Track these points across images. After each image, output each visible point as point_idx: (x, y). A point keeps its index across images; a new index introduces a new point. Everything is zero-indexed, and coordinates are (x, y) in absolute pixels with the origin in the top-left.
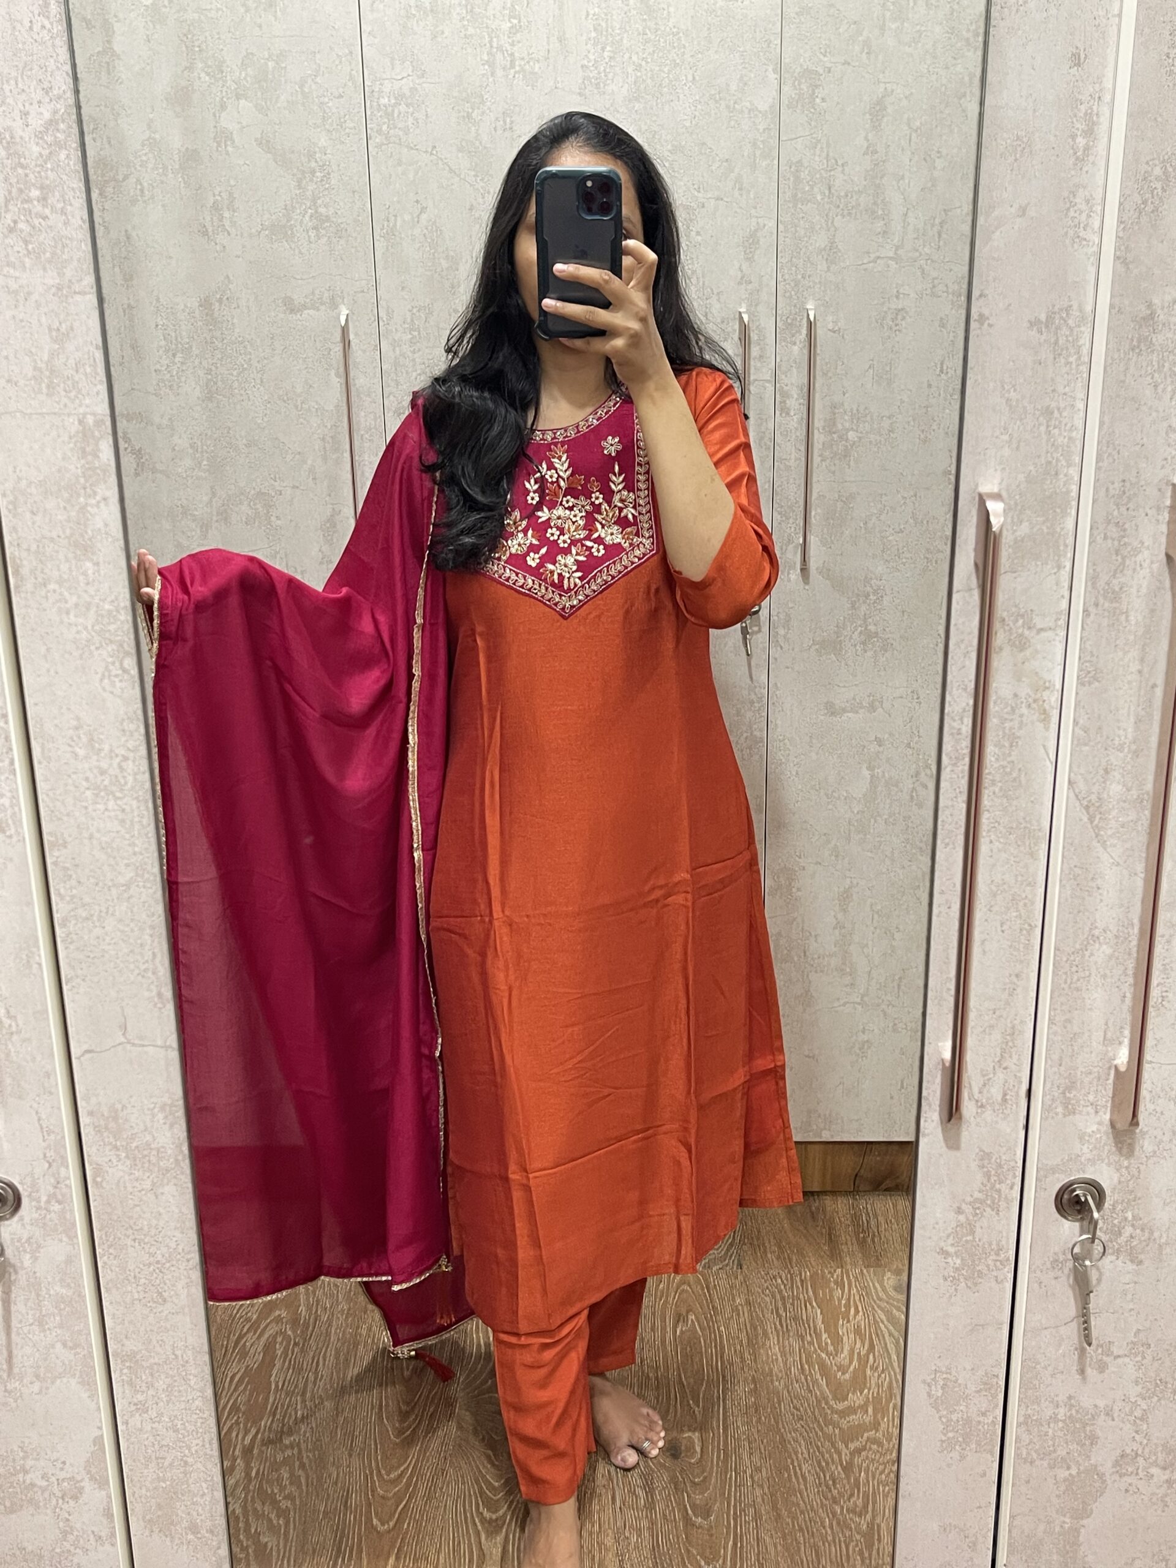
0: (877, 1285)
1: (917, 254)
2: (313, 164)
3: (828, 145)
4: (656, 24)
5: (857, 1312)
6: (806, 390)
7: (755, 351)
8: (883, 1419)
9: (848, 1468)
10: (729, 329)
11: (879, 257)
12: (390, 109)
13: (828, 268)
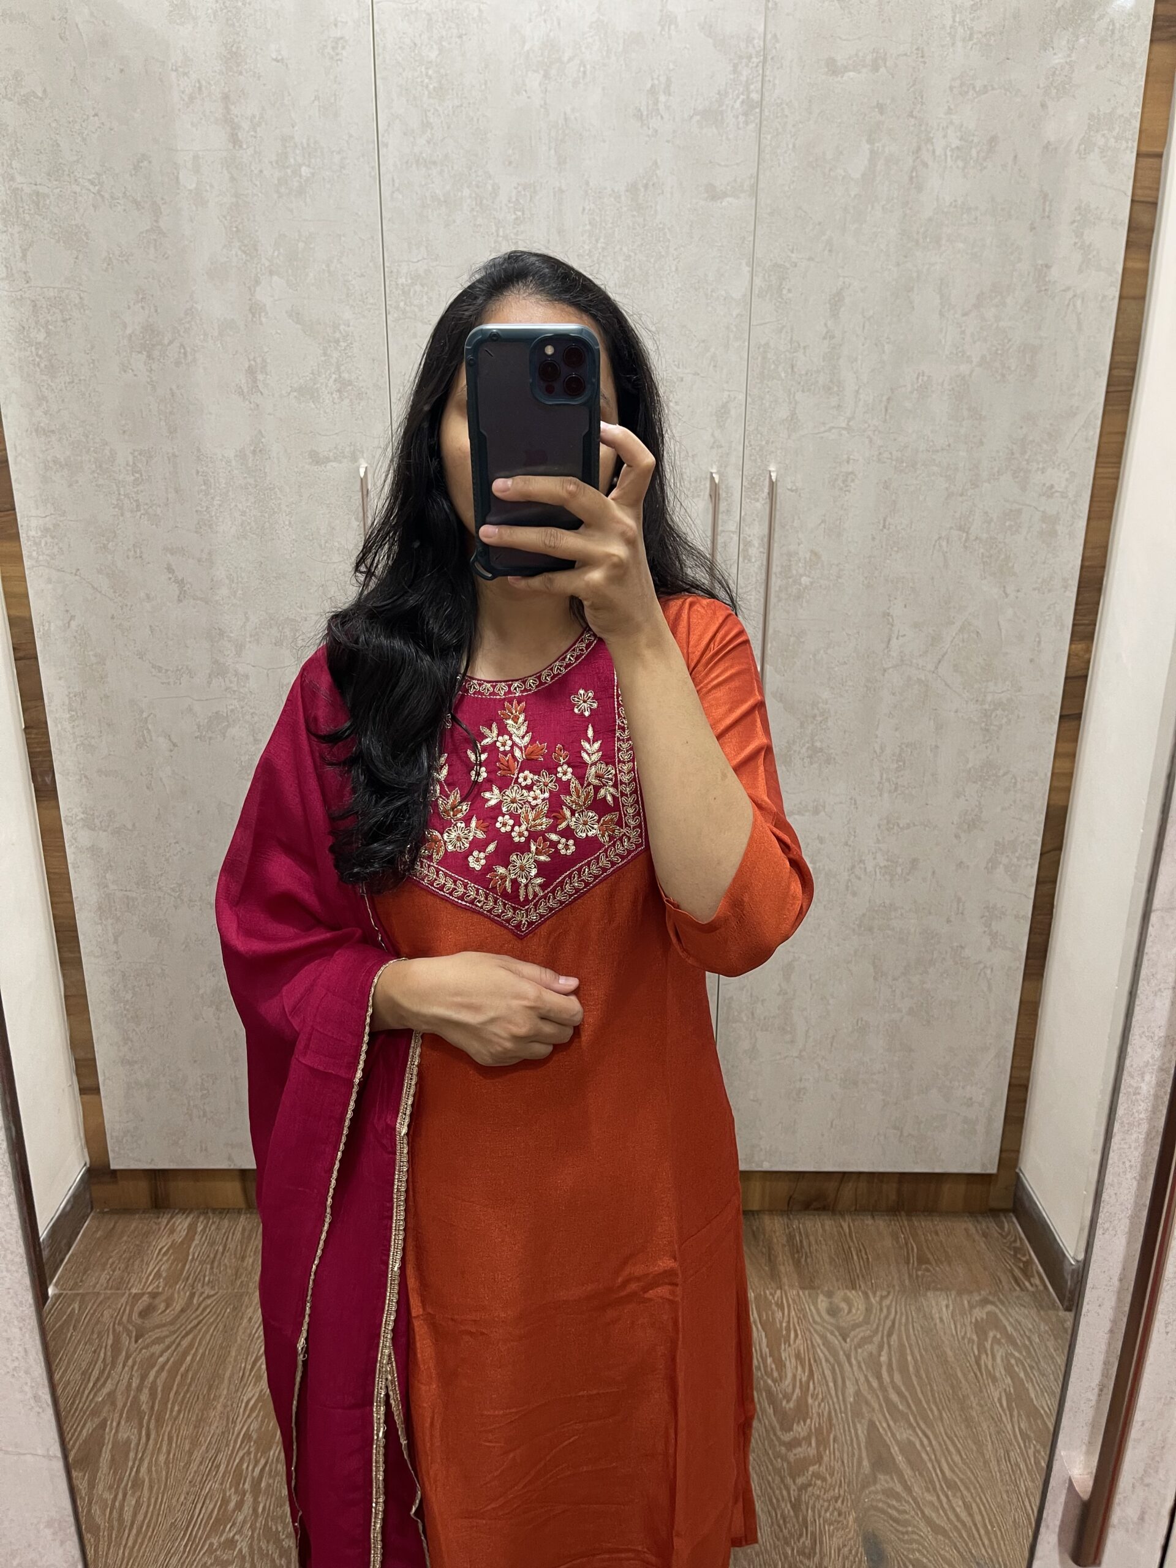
0: (812, 1308)
1: (866, 425)
2: (337, 335)
3: (792, 329)
4: (644, 220)
5: (796, 1336)
6: (766, 540)
7: (723, 506)
8: (825, 1451)
9: (796, 1506)
10: (702, 487)
11: (833, 428)
12: (406, 289)
13: (789, 437)
